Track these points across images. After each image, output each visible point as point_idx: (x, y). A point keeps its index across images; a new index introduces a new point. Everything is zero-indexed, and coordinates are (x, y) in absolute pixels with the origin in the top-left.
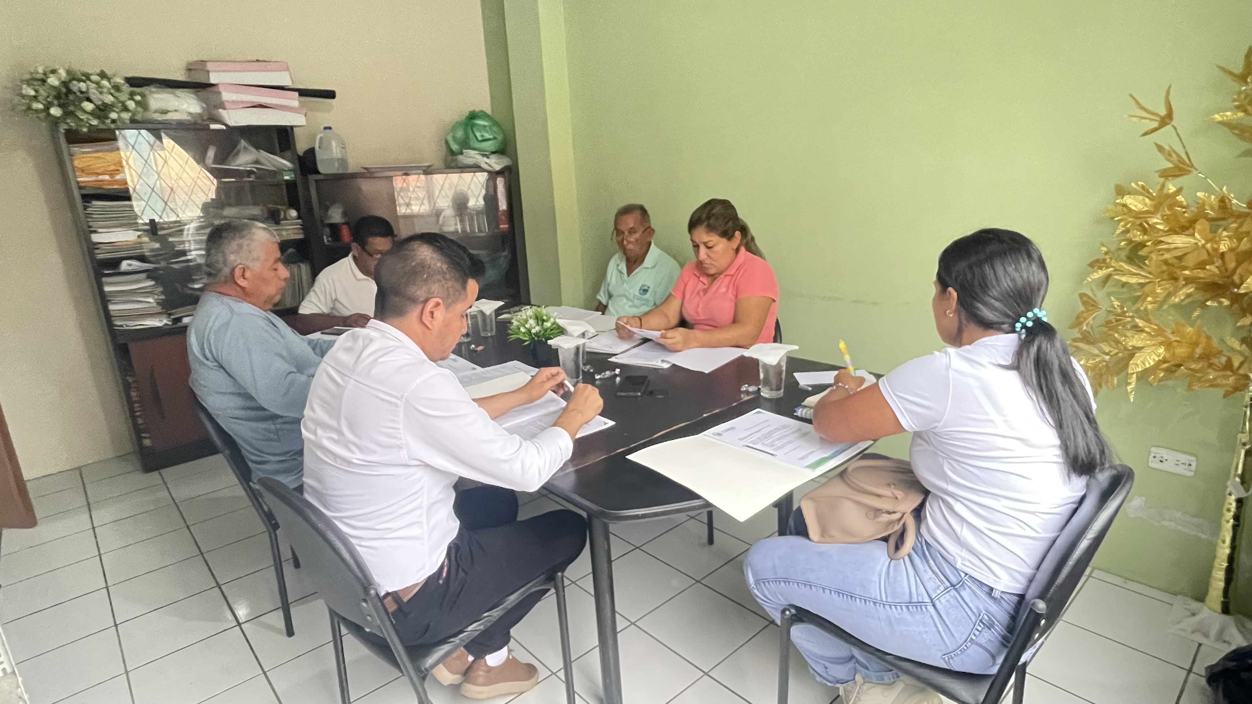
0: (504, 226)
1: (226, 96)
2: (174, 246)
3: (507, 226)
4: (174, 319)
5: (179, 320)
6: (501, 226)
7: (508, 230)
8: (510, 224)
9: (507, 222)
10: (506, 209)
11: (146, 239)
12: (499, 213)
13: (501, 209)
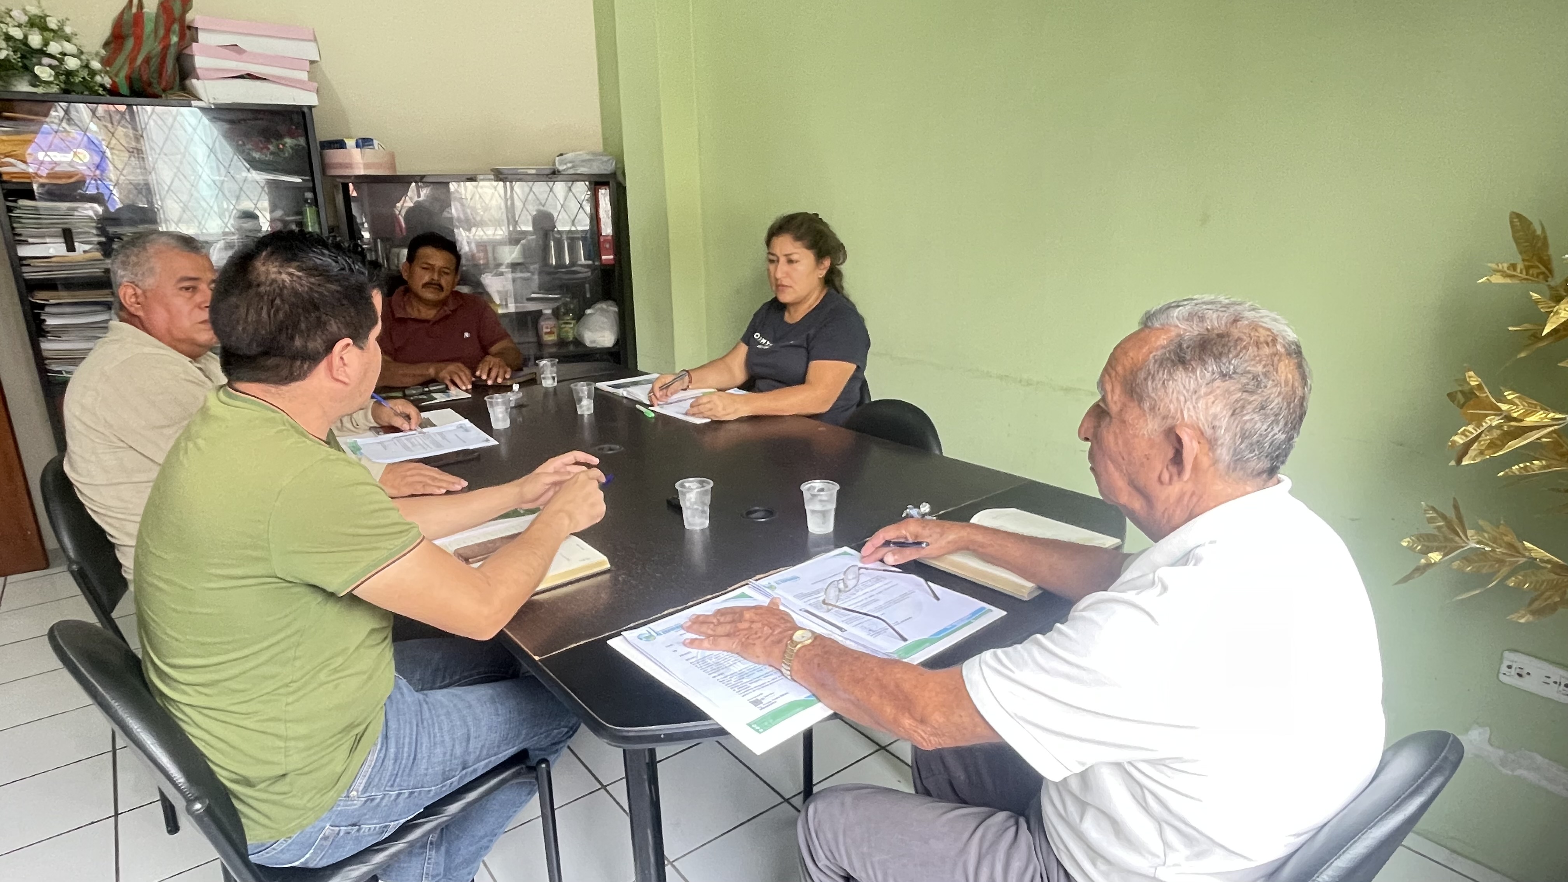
0: (607, 257)
1: (201, 62)
3: (611, 257)
6: (603, 257)
7: (613, 262)
8: (615, 255)
9: (612, 251)
10: (611, 234)
11: (98, 255)
12: (602, 239)
13: (603, 234)
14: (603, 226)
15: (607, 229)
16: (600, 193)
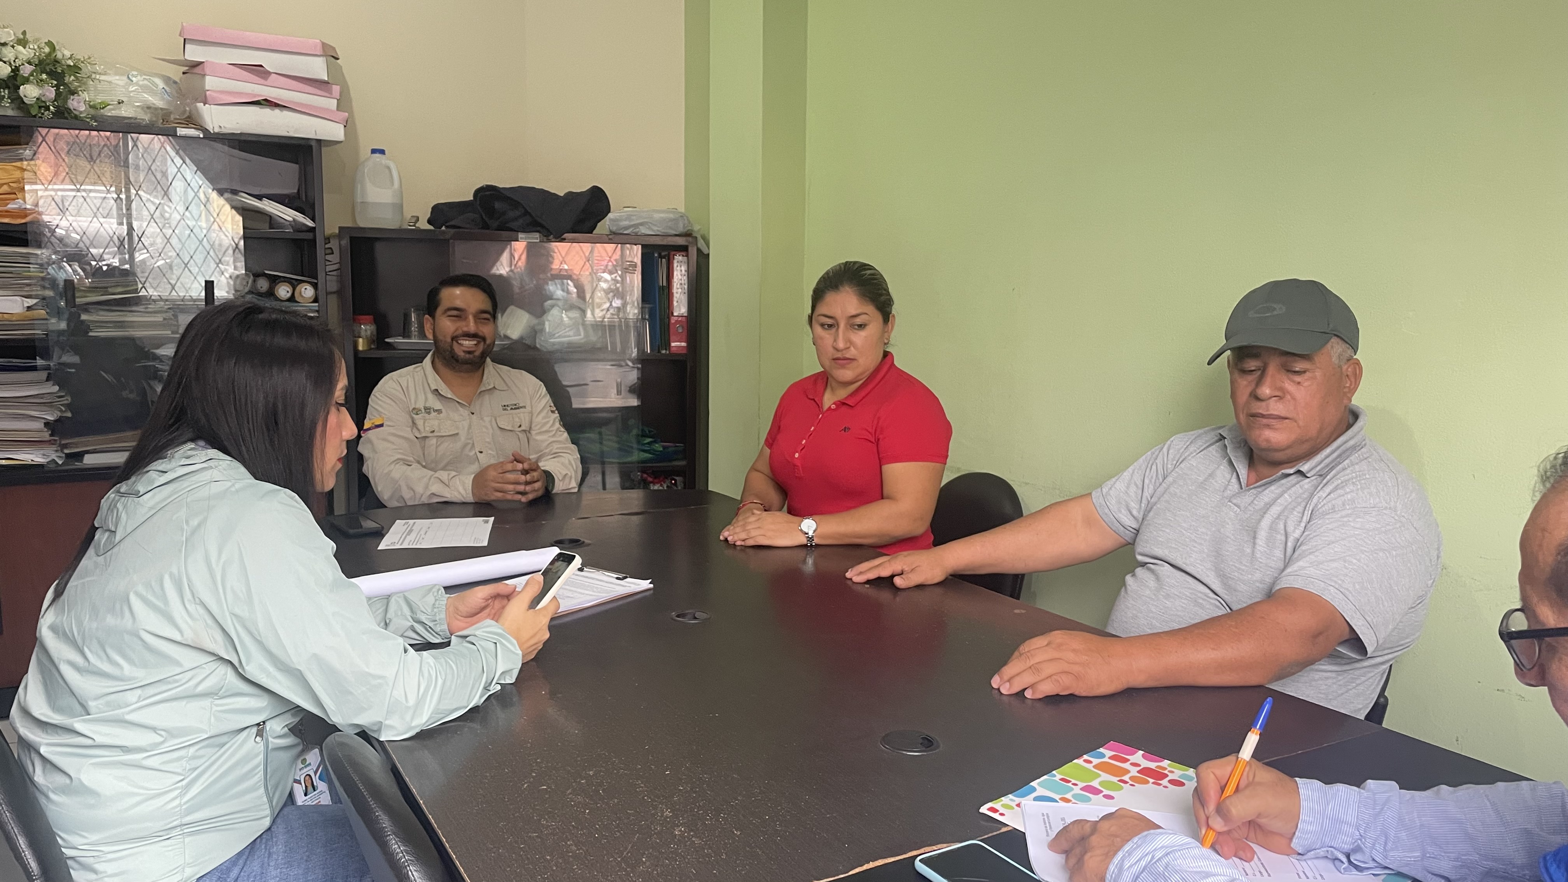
0: (678, 344)
1: (211, 83)
2: (88, 329)
3: (684, 344)
4: (68, 456)
5: (79, 456)
6: (673, 344)
7: (685, 352)
8: (688, 342)
9: (684, 337)
10: (686, 314)
11: (42, 313)
12: (673, 321)
13: (675, 314)
14: (675, 304)
15: (680, 307)
16: (675, 261)
